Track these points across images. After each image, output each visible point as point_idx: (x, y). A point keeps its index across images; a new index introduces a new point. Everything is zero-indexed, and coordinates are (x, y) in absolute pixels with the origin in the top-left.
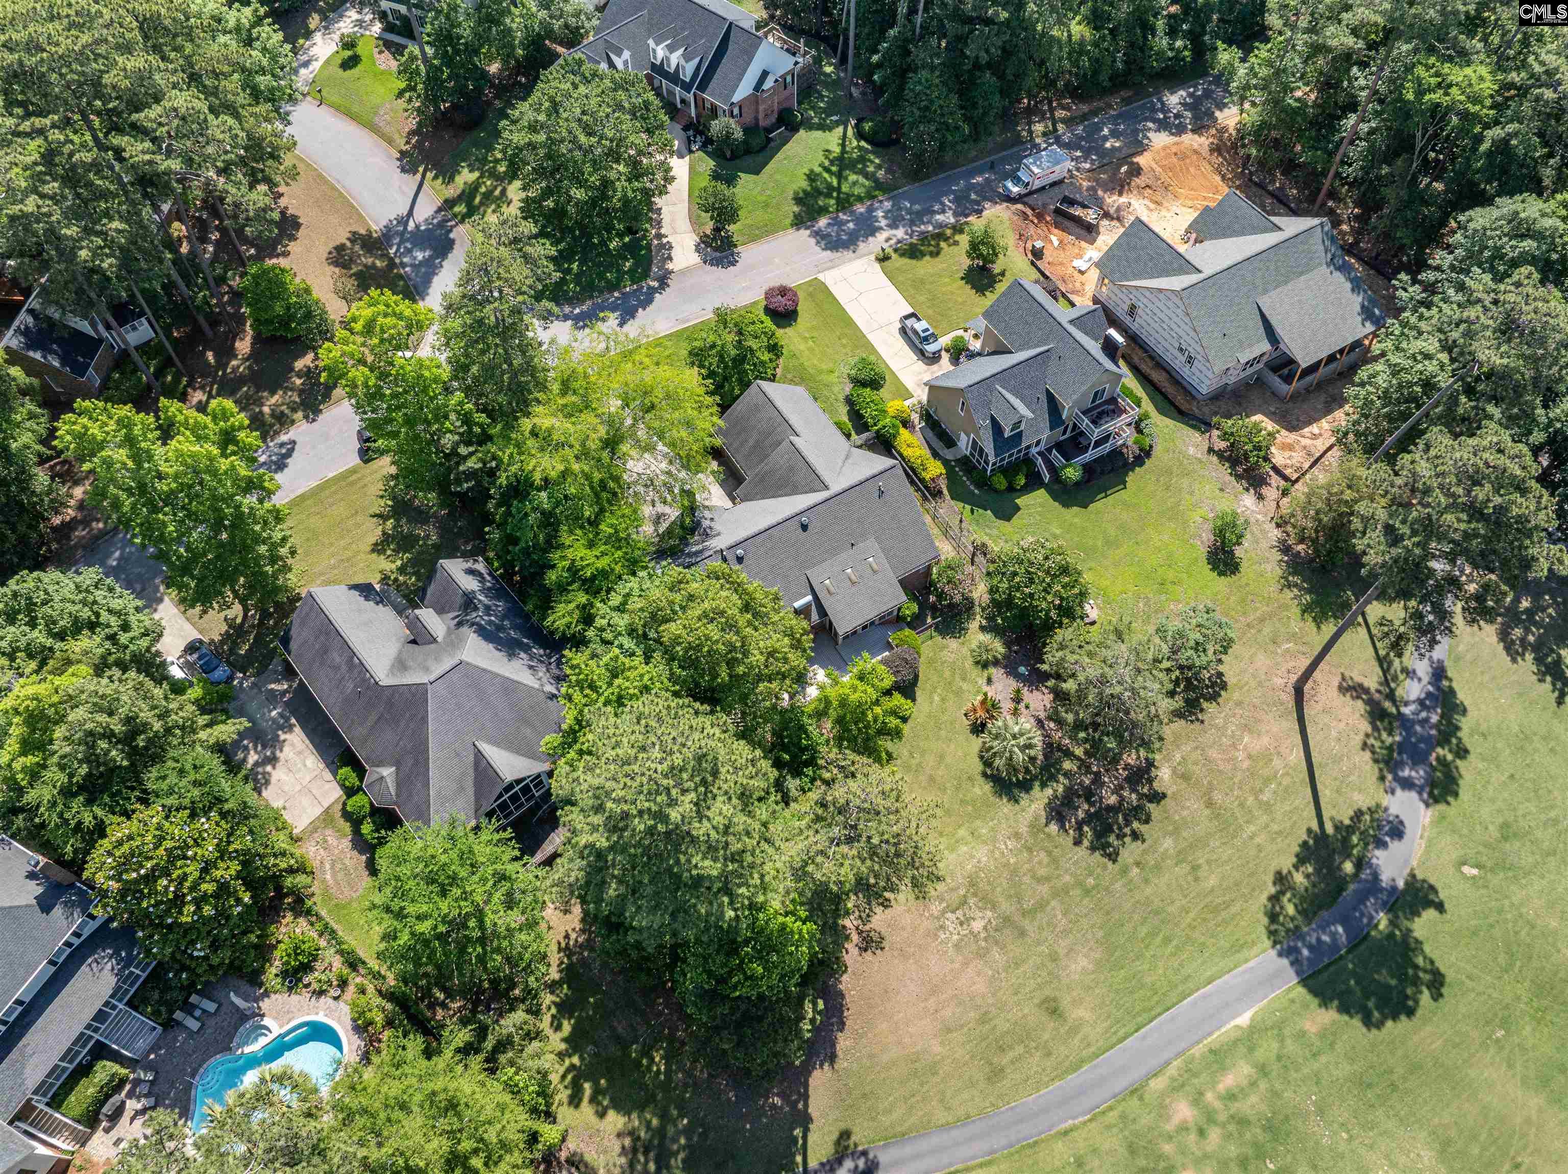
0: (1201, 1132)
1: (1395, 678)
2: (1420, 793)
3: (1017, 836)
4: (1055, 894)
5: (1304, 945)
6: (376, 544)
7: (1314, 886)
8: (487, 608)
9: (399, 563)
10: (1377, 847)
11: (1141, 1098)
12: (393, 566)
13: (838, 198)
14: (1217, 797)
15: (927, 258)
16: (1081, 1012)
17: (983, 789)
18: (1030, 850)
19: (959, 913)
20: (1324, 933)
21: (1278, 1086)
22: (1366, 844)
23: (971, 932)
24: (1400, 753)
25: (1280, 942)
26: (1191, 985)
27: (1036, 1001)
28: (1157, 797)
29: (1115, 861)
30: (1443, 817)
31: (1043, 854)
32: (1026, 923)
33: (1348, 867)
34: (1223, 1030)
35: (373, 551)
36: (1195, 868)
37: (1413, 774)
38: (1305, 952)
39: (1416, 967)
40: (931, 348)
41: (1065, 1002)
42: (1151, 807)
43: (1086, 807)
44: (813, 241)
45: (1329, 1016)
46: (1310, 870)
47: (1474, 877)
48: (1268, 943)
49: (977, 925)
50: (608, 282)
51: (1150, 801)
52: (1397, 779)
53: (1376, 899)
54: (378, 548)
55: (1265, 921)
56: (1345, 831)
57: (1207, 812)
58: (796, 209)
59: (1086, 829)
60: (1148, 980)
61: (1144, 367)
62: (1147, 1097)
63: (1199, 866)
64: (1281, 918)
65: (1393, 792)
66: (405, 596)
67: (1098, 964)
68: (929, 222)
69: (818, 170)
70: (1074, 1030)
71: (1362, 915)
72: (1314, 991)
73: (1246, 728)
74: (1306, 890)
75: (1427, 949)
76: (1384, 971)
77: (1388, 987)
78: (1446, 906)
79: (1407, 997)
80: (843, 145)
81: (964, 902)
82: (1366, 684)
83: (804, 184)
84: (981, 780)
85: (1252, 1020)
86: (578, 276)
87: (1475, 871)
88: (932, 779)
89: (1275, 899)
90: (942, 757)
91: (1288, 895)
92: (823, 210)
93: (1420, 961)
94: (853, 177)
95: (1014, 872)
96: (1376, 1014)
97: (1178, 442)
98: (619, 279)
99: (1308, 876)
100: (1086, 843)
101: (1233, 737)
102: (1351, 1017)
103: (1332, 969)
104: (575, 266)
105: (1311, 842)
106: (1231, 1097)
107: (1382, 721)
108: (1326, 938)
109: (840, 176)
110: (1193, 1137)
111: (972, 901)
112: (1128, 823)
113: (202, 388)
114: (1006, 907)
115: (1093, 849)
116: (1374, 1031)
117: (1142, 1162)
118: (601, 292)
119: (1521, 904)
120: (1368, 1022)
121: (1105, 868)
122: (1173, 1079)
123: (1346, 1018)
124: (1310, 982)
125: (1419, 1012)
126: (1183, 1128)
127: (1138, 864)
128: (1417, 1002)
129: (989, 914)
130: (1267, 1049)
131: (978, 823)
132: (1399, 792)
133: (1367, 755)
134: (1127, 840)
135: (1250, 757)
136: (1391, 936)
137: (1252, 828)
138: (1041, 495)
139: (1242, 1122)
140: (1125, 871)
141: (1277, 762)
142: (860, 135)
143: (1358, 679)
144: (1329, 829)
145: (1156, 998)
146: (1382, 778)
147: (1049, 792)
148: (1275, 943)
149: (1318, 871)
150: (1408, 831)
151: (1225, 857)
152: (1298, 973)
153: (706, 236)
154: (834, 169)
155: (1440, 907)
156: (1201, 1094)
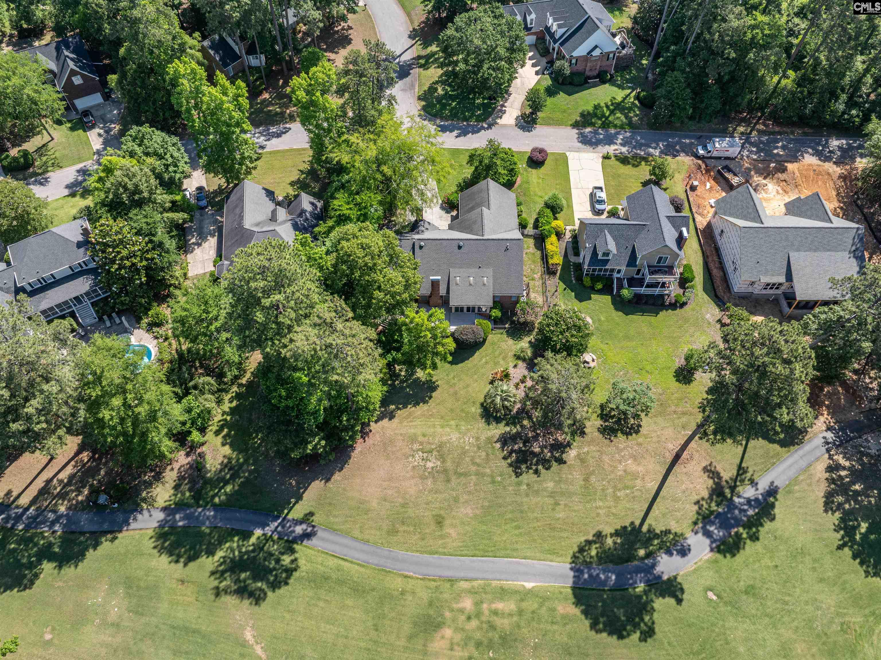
0: (469, 618)
1: (742, 481)
2: (712, 542)
3: (478, 439)
4: (477, 474)
5: (588, 572)
6: (293, 182)
7: (615, 549)
8: (307, 219)
10: (666, 553)
11: (452, 586)
13: (603, 123)
14: (593, 479)
15: (630, 166)
16: (452, 531)
17: (477, 410)
18: (479, 448)
19: (425, 455)
20: (604, 574)
21: (522, 624)
22: (661, 548)
23: (425, 466)
24: (716, 518)
25: (576, 564)
26: (515, 554)
27: (434, 513)
28: (561, 461)
29: (517, 477)
30: (716, 561)
31: (484, 454)
32: (453, 478)
33: (642, 552)
34: (515, 583)
35: (290, 184)
36: (557, 504)
37: (716, 531)
38: (586, 576)
39: (642, 620)
40: (598, 207)
41: (447, 522)
42: (554, 464)
43: (521, 445)
44: (576, 136)
45: (576, 611)
46: (619, 541)
47: (711, 600)
48: (569, 560)
49: (430, 465)
50: (465, 116)
51: (556, 461)
52: (704, 528)
53: (646, 576)
54: (292, 184)
55: (576, 549)
56: (652, 534)
57: (582, 483)
58: (578, 119)
59: (514, 455)
60: (495, 538)
61: (712, 265)
62: (455, 586)
63: (559, 504)
64: (585, 554)
65: (696, 533)
67: (476, 516)
68: (644, 150)
69: (602, 104)
70: (442, 537)
71: (631, 578)
72: (575, 595)
73: (635, 458)
74: (609, 549)
75: (656, 616)
76: (622, 610)
77: (619, 619)
78: (683, 603)
79: (625, 629)
80: (625, 99)
81: (430, 452)
82: (722, 475)
83: (591, 109)
84: (478, 405)
85: (533, 587)
86: (453, 109)
87: (715, 598)
88: (456, 393)
89: (589, 543)
90: (468, 386)
91: (597, 545)
92: (593, 124)
93: (647, 618)
94: (618, 115)
95: (464, 453)
96: (601, 626)
97: (704, 310)
98: (471, 117)
99: (615, 543)
100: (509, 461)
101: (623, 457)
102: (586, 618)
103: (594, 592)
104: (454, 104)
105: (629, 529)
106: (495, 613)
107: (718, 496)
108: (602, 576)
109: (612, 112)
110: (463, 618)
111: (435, 453)
112: (537, 464)
113: (270, 93)
114: (449, 464)
115: (510, 465)
116: (593, 633)
117: (431, 612)
118: (458, 119)
119: (729, 629)
120: (593, 626)
121: (510, 477)
122: (473, 587)
123: (583, 617)
124: (578, 591)
125: (626, 641)
126: (462, 611)
127: (528, 485)
128: (629, 635)
129: (439, 463)
130: (531, 605)
131: (463, 423)
132: (700, 535)
133: (696, 507)
134: (531, 471)
135: (625, 471)
136: (639, 597)
137: (601, 504)
138: (608, 299)
139: (492, 627)
140: (519, 484)
141: (638, 482)
142: (638, 98)
143: (719, 468)
144: (645, 528)
145: (493, 549)
146: (695, 523)
147: (508, 429)
148: (573, 562)
149: (622, 544)
150: (690, 556)
151: (576, 508)
152: (574, 582)
153: (525, 114)
154: (611, 107)
155: (679, 601)
156: (482, 602)
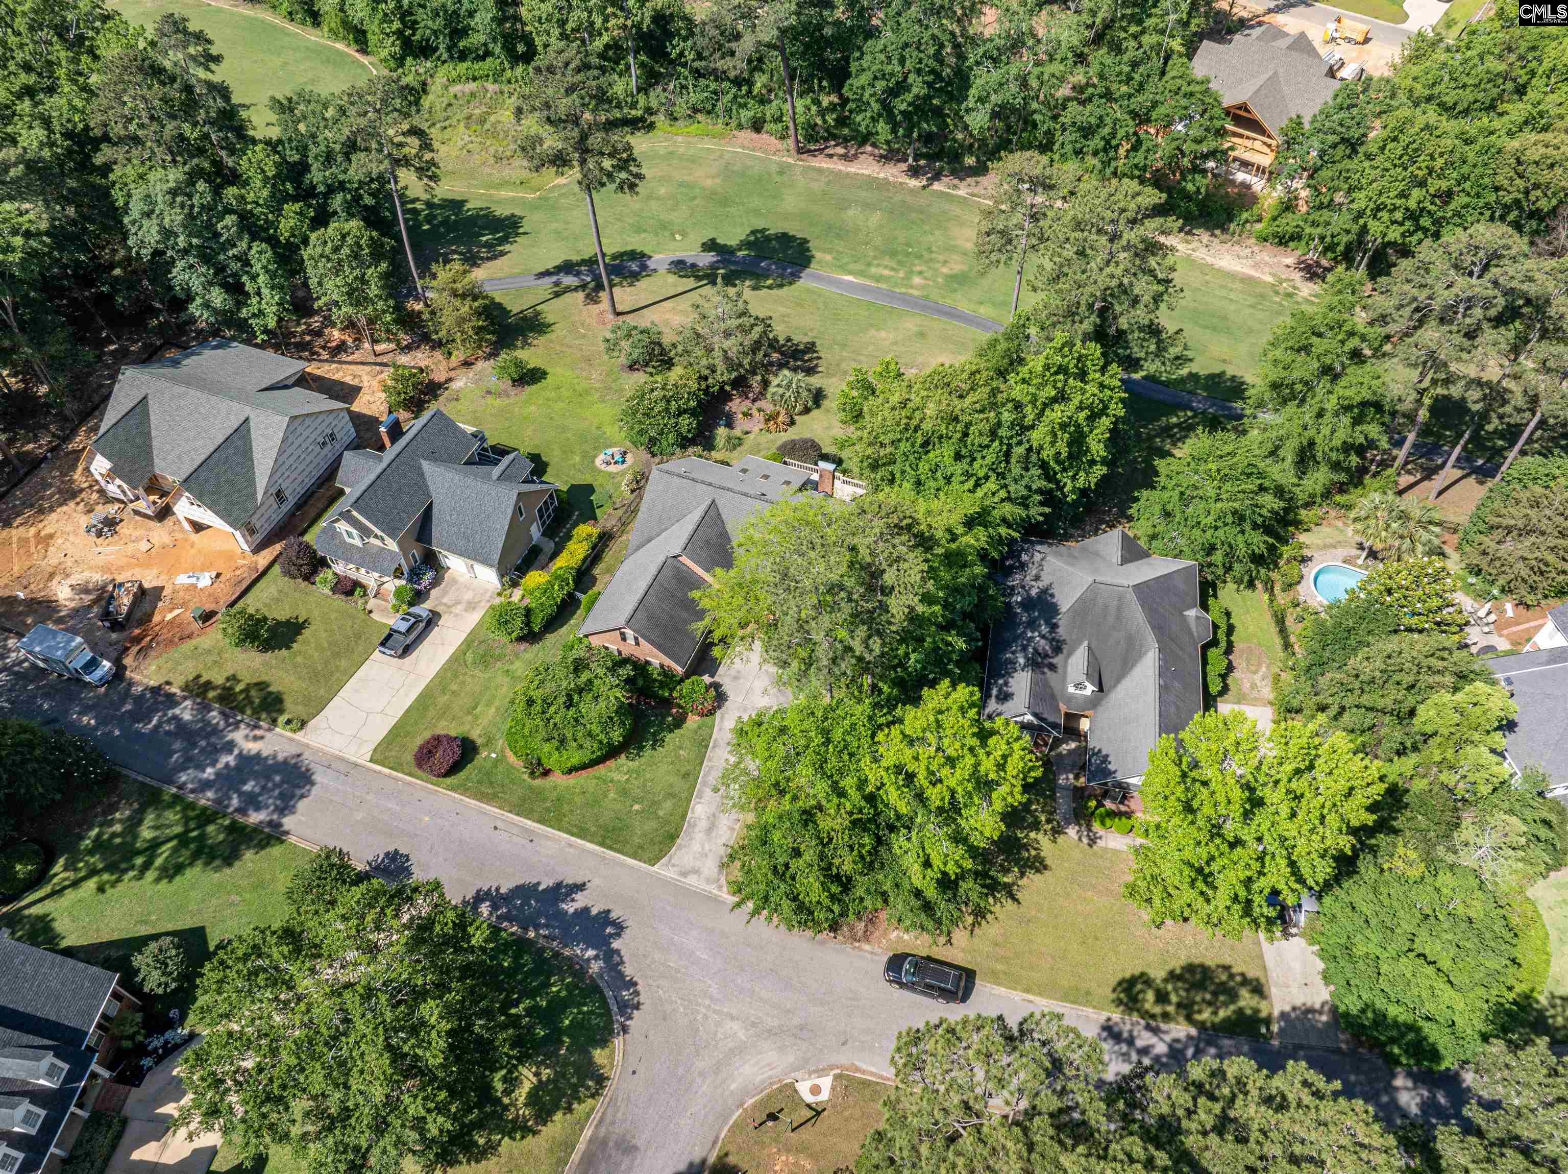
0: (920, 273)
1: (567, 288)
2: (645, 261)
5: (785, 272)
6: (1038, 871)
7: (746, 278)
9: (1033, 835)
10: (697, 266)
12: (1040, 837)
13: (201, 826)
15: (273, 689)
20: (770, 269)
21: (870, 258)
22: (699, 269)
24: (624, 274)
25: (792, 280)
29: (813, 343)
30: (654, 251)
31: (841, 367)
33: (721, 271)
35: (1046, 867)
37: (633, 266)
38: (789, 271)
39: (757, 239)
41: (912, 333)
43: (792, 363)
44: (302, 805)
46: (738, 281)
47: (681, 235)
48: (798, 284)
50: (517, 957)
52: (643, 271)
53: (730, 259)
54: (1039, 865)
55: (786, 287)
56: (699, 278)
58: (247, 855)
59: (806, 358)
64: (778, 283)
65: (654, 269)
66: (1053, 798)
67: (877, 330)
68: (202, 720)
71: (745, 260)
72: (809, 262)
74: (751, 280)
75: (742, 238)
76: (771, 246)
77: (778, 242)
78: (709, 238)
79: (777, 237)
80: (75, 884)
82: (583, 296)
83: (191, 874)
85: (847, 276)
87: (677, 235)
89: (769, 288)
91: (761, 285)
93: (752, 238)
94: (147, 835)
96: (798, 242)
99: (743, 282)
100: (815, 356)
103: (789, 261)
105: (720, 285)
106: (893, 270)
108: (773, 267)
109: (154, 846)
115: (815, 352)
116: (808, 239)
119: (683, 218)
120: (806, 242)
121: (821, 344)
123: (811, 249)
124: (804, 265)
125: (781, 231)
126: (925, 279)
127: (805, 335)
128: (776, 234)
130: (856, 267)
132: (651, 268)
133: (636, 284)
134: (795, 343)
136: (747, 249)
139: (900, 263)
140: (815, 338)
142: (39, 878)
143: (581, 300)
144: (704, 282)
146: (648, 275)
148: (795, 281)
149: (735, 279)
150: (675, 259)
152: (804, 270)
154: (139, 861)
155: (712, 240)
156: (902, 279)
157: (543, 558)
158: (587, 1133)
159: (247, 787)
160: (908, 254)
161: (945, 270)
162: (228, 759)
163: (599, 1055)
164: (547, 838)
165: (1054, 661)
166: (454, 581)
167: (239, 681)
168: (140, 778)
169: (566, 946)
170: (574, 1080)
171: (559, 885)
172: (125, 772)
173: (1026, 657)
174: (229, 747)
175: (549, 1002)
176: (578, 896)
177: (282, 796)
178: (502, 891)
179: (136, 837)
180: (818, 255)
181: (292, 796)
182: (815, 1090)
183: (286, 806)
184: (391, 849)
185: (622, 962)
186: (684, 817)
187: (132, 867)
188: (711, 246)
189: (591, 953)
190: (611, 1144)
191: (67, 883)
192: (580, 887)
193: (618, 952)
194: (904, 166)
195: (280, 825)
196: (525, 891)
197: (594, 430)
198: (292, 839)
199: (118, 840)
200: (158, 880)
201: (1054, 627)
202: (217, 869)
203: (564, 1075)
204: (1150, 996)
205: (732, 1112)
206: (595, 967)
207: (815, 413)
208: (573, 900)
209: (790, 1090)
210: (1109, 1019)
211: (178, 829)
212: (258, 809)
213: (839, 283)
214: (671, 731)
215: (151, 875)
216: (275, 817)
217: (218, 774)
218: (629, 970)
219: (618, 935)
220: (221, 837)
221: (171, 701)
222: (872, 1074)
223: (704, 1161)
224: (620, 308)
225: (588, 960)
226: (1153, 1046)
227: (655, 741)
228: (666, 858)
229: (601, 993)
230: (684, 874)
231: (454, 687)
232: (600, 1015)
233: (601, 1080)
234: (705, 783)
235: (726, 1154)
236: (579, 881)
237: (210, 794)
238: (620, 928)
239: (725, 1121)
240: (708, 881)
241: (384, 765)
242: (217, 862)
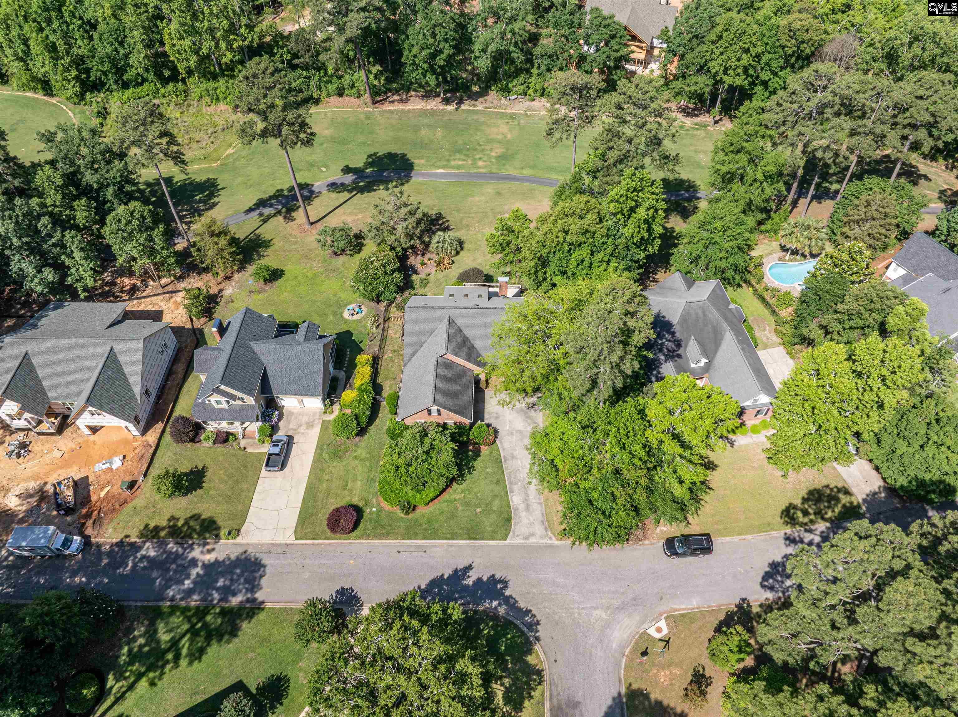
0: (480, 159)
1: (269, 215)
2: (310, 189)
3: (468, 230)
4: (470, 213)
6: (713, 469)
8: (661, 350)
10: (345, 184)
13: (201, 619)
15: (205, 516)
16: (490, 191)
18: (467, 225)
20: (390, 176)
21: (448, 157)
22: (347, 186)
25: (407, 179)
30: (313, 181)
31: (464, 223)
33: (361, 184)
35: (716, 466)
38: (402, 175)
39: (373, 160)
44: (263, 582)
47: (325, 167)
48: (412, 181)
52: (312, 194)
53: (363, 175)
55: (406, 184)
56: (350, 191)
64: (400, 183)
65: (319, 192)
71: (373, 174)
72: (412, 167)
74: (382, 185)
75: (364, 161)
76: (384, 162)
77: (388, 159)
78: (344, 166)
80: (131, 687)
82: (282, 218)
85: (438, 170)
89: (396, 187)
91: (390, 186)
92: (224, 612)
93: (370, 160)
94: (165, 638)
96: (400, 156)
99: (378, 187)
100: (444, 220)
102: (408, 158)
103: (400, 168)
105: (365, 192)
106: (464, 160)
107: (292, 208)
108: (392, 174)
109: (175, 644)
110: (484, 159)
116: (405, 153)
121: (445, 213)
124: (410, 169)
125: (386, 152)
127: (433, 210)
128: (384, 154)
130: (441, 163)
133: (313, 203)
134: (429, 215)
136: (371, 167)
139: (466, 155)
140: (439, 210)
141: (349, 211)
142: (101, 694)
144: (355, 193)
146: (317, 196)
149: (373, 187)
150: (329, 183)
152: (411, 172)
154: (170, 656)
156: (472, 164)
157: (342, 383)
158: (547, 706)
159: (220, 583)
160: (468, 150)
161: (493, 154)
162: (195, 572)
163: (531, 659)
164: (433, 546)
165: (679, 352)
166: (291, 413)
167: (178, 519)
168: (139, 604)
169: (478, 605)
170: (525, 679)
171: (456, 571)
172: (126, 604)
173: (664, 354)
174: (194, 562)
175: (486, 641)
176: (471, 573)
177: (247, 581)
178: (423, 587)
179: (158, 642)
180: (416, 161)
181: (255, 579)
182: (659, 630)
183: (253, 585)
184: (339, 588)
185: (517, 602)
186: (509, 506)
187: (167, 662)
188: (347, 170)
189: (495, 603)
190: (564, 706)
191: (124, 689)
192: (469, 568)
193: (511, 596)
194: (439, 99)
195: (255, 600)
196: (436, 582)
197: (332, 297)
198: (269, 605)
199: (146, 649)
200: (191, 663)
201: (673, 334)
202: (228, 642)
203: (517, 679)
204: (799, 514)
205: (621, 661)
206: (502, 610)
207: (462, 253)
208: (469, 577)
209: (645, 635)
210: (786, 534)
211: (186, 627)
212: (234, 594)
213: (436, 175)
214: (475, 460)
215: (183, 662)
216: (249, 595)
217: (195, 582)
218: (522, 605)
219: (506, 587)
220: (219, 621)
221: (135, 547)
222: (683, 609)
223: (619, 694)
224: (311, 221)
225: (496, 608)
226: (813, 540)
227: (469, 469)
228: (511, 534)
229: (513, 623)
230: (527, 538)
231: (327, 477)
232: (519, 636)
233: (539, 673)
234: (511, 483)
235: (630, 685)
236: (466, 564)
237: (195, 597)
238: (505, 583)
239: (620, 666)
240: (542, 537)
241: (307, 539)
242: (226, 637)
